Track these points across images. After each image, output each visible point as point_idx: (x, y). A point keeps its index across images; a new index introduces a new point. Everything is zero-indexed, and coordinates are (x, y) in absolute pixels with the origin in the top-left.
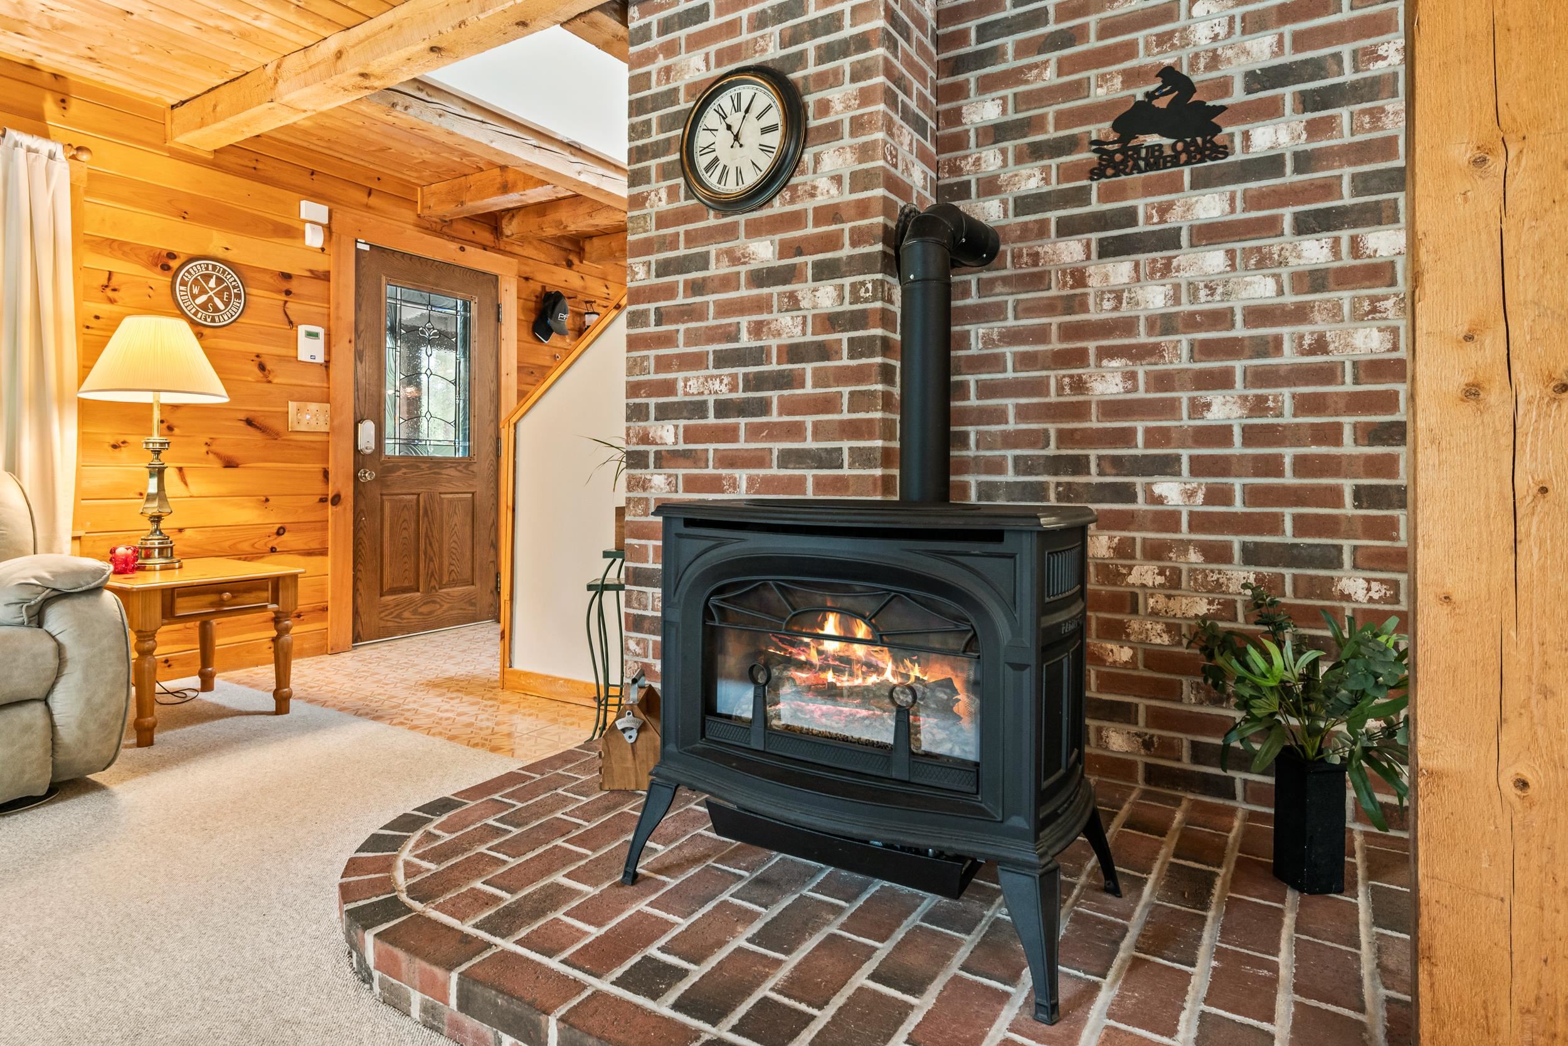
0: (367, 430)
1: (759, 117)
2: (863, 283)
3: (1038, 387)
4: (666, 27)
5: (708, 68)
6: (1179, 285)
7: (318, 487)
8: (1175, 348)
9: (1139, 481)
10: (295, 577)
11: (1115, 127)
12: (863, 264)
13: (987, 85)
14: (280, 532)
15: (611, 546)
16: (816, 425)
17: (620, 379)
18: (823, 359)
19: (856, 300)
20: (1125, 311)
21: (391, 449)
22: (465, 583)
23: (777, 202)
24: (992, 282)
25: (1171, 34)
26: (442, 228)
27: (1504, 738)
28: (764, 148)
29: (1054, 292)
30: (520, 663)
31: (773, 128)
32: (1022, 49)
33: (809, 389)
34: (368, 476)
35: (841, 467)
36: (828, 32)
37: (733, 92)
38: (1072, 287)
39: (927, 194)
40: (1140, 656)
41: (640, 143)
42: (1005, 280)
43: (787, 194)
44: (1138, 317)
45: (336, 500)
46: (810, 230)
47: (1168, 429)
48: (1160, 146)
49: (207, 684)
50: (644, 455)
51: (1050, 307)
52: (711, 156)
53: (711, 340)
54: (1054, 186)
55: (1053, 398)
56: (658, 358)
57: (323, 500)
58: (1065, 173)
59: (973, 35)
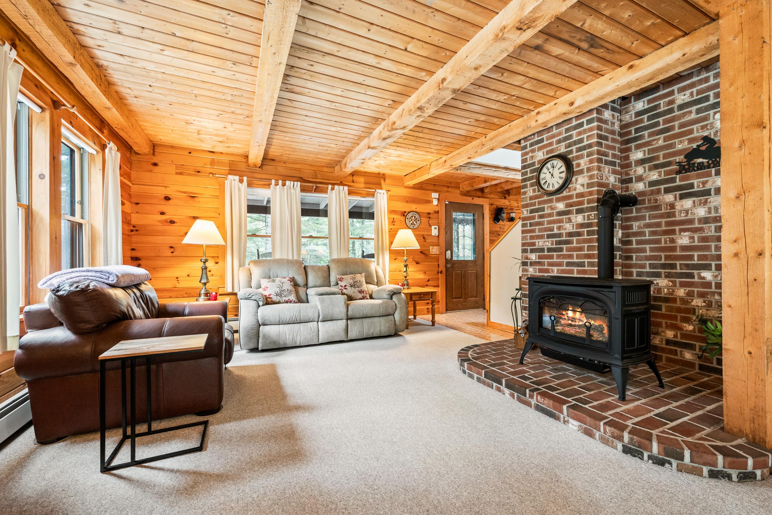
0: (449, 252)
1: (559, 169)
2: (591, 215)
3: (658, 241)
4: (531, 145)
5: (544, 155)
6: (711, 208)
7: (436, 269)
8: (709, 228)
9: (695, 272)
10: (436, 292)
11: (685, 157)
12: (592, 209)
13: (638, 147)
14: (428, 281)
15: (518, 287)
16: (577, 255)
17: (520, 242)
18: (579, 236)
19: (589, 219)
20: (690, 216)
21: (455, 258)
22: (475, 297)
23: (564, 192)
24: (641, 208)
25: (707, 125)
26: (467, 194)
27: (745, 341)
28: (560, 178)
29: (663, 211)
30: (492, 319)
31: (563, 172)
32: (650, 135)
33: (575, 245)
34: (449, 266)
35: (585, 267)
36: (579, 143)
37: (551, 162)
38: (670, 209)
39: (617, 183)
40: (697, 329)
41: (524, 177)
42: (645, 208)
43: (567, 190)
44: (695, 219)
45: (441, 272)
46: (575, 200)
47: (707, 255)
48: (703, 162)
49: (415, 318)
50: (527, 262)
51: (662, 216)
52: (545, 181)
53: (546, 231)
54: (663, 177)
55: (663, 245)
56: (530, 236)
57: (438, 272)
58: (666, 173)
59: (633, 131)
